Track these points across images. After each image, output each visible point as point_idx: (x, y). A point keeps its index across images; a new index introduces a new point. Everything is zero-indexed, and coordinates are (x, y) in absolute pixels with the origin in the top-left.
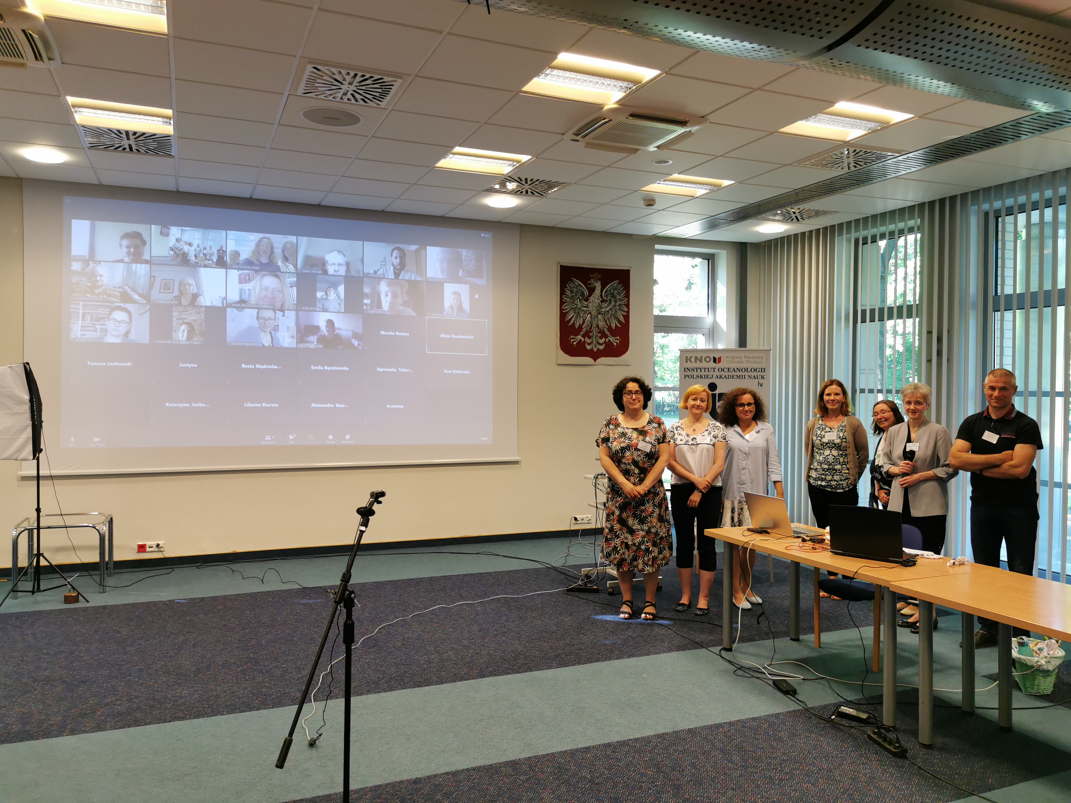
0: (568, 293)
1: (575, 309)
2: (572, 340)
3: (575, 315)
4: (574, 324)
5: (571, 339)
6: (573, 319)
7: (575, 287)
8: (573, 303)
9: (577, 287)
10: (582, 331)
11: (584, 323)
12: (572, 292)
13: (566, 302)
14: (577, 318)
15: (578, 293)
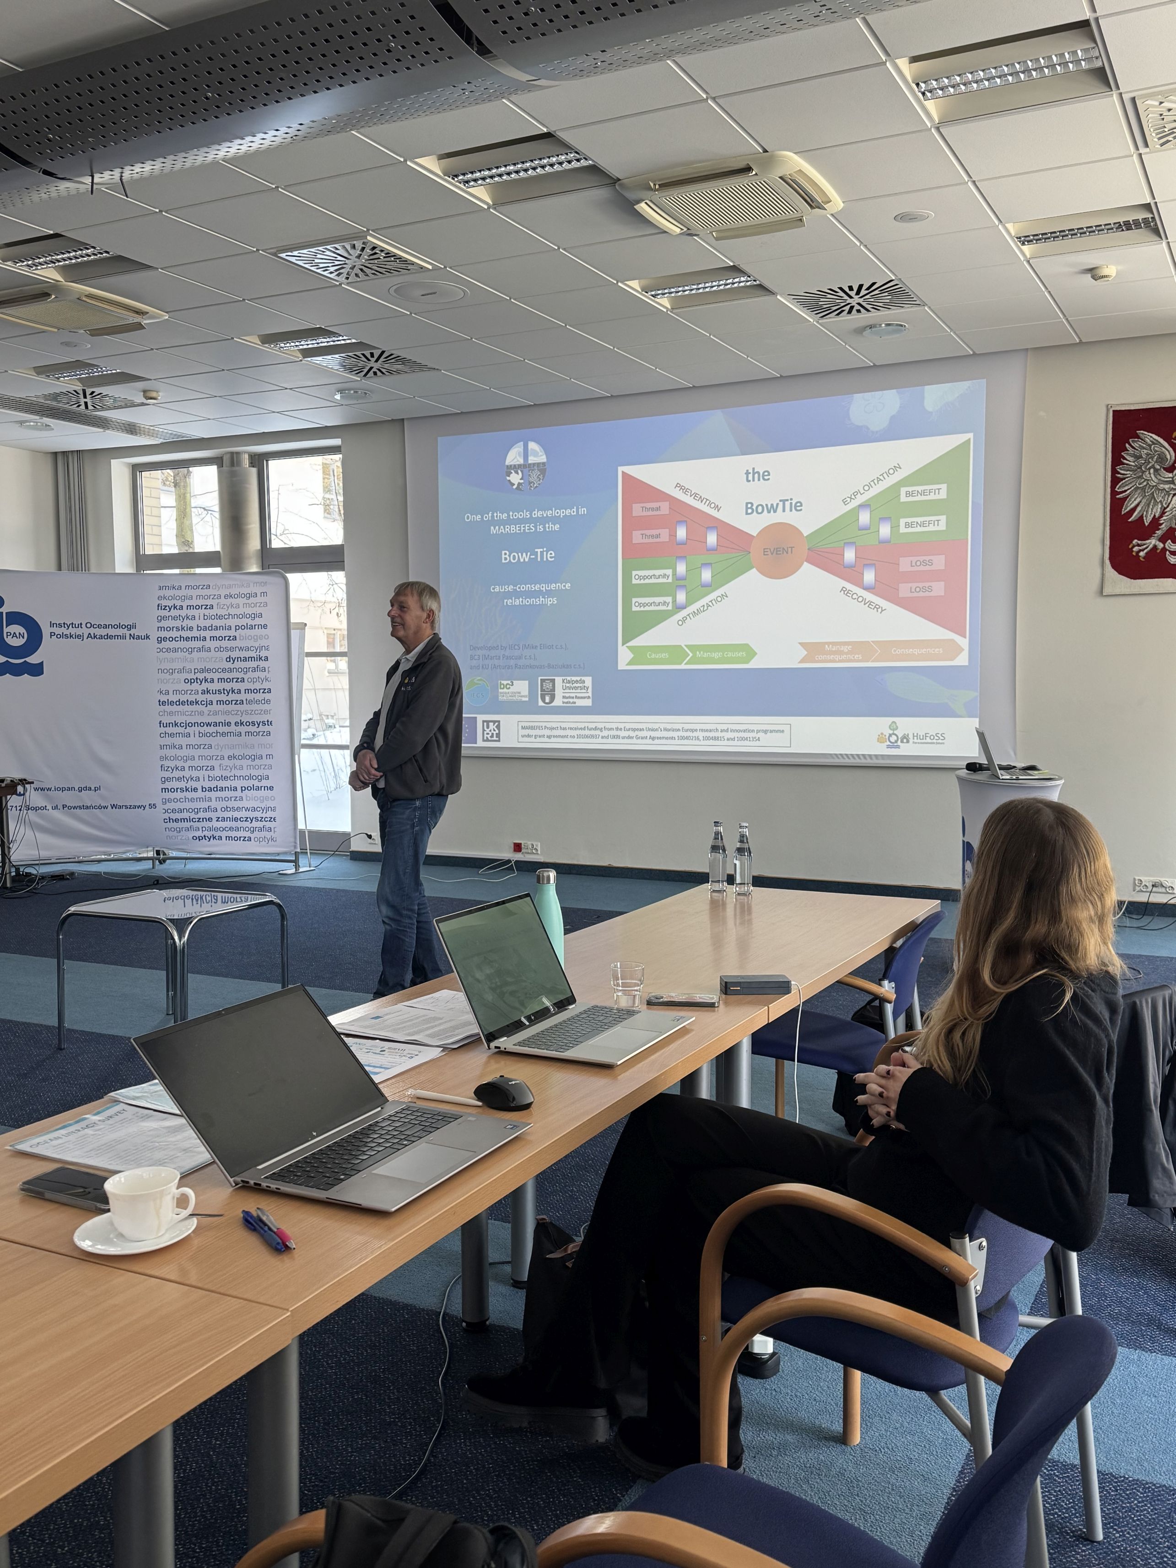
0: (1129, 460)
1: (1143, 489)
2: (1136, 549)
3: (1144, 501)
4: (1141, 518)
5: (1134, 546)
6: (1139, 509)
7: (1144, 448)
8: (1141, 477)
9: (1150, 446)
10: (1159, 529)
11: (1163, 513)
12: (1138, 457)
13: (1125, 479)
14: (1149, 505)
15: (1152, 458)
